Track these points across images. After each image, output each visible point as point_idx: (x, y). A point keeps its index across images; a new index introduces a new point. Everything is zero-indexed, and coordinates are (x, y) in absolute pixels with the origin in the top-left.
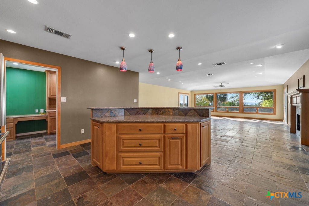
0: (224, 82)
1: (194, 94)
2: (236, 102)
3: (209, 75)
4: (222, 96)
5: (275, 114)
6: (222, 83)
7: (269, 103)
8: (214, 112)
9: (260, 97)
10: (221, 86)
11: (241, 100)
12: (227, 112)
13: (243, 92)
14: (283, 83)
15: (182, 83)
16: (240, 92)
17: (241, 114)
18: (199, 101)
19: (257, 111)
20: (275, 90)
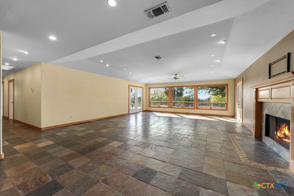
0: (178, 73)
1: (148, 87)
2: (191, 97)
3: (157, 57)
4: (179, 91)
5: (227, 110)
6: (176, 75)
7: (216, 99)
8: (169, 108)
9: (211, 93)
10: (175, 78)
11: (196, 94)
12: (182, 108)
13: (197, 86)
14: (235, 77)
15: (130, 73)
16: (194, 86)
17: (196, 110)
18: (160, 96)
19: (211, 106)
20: (228, 84)
